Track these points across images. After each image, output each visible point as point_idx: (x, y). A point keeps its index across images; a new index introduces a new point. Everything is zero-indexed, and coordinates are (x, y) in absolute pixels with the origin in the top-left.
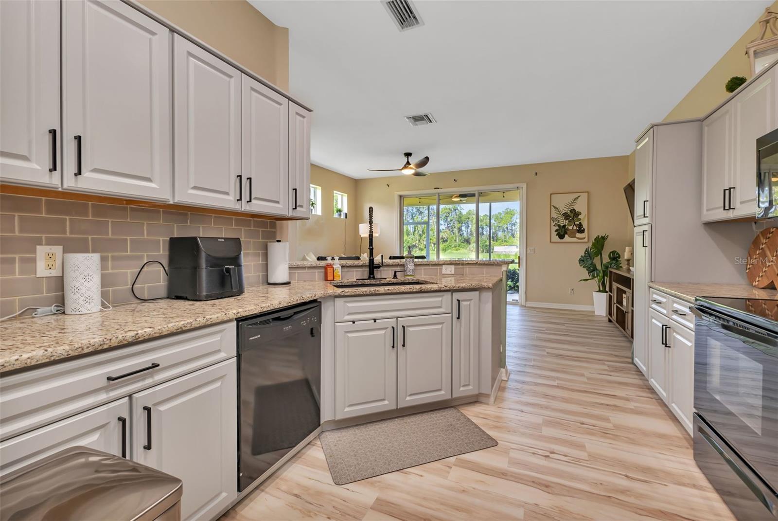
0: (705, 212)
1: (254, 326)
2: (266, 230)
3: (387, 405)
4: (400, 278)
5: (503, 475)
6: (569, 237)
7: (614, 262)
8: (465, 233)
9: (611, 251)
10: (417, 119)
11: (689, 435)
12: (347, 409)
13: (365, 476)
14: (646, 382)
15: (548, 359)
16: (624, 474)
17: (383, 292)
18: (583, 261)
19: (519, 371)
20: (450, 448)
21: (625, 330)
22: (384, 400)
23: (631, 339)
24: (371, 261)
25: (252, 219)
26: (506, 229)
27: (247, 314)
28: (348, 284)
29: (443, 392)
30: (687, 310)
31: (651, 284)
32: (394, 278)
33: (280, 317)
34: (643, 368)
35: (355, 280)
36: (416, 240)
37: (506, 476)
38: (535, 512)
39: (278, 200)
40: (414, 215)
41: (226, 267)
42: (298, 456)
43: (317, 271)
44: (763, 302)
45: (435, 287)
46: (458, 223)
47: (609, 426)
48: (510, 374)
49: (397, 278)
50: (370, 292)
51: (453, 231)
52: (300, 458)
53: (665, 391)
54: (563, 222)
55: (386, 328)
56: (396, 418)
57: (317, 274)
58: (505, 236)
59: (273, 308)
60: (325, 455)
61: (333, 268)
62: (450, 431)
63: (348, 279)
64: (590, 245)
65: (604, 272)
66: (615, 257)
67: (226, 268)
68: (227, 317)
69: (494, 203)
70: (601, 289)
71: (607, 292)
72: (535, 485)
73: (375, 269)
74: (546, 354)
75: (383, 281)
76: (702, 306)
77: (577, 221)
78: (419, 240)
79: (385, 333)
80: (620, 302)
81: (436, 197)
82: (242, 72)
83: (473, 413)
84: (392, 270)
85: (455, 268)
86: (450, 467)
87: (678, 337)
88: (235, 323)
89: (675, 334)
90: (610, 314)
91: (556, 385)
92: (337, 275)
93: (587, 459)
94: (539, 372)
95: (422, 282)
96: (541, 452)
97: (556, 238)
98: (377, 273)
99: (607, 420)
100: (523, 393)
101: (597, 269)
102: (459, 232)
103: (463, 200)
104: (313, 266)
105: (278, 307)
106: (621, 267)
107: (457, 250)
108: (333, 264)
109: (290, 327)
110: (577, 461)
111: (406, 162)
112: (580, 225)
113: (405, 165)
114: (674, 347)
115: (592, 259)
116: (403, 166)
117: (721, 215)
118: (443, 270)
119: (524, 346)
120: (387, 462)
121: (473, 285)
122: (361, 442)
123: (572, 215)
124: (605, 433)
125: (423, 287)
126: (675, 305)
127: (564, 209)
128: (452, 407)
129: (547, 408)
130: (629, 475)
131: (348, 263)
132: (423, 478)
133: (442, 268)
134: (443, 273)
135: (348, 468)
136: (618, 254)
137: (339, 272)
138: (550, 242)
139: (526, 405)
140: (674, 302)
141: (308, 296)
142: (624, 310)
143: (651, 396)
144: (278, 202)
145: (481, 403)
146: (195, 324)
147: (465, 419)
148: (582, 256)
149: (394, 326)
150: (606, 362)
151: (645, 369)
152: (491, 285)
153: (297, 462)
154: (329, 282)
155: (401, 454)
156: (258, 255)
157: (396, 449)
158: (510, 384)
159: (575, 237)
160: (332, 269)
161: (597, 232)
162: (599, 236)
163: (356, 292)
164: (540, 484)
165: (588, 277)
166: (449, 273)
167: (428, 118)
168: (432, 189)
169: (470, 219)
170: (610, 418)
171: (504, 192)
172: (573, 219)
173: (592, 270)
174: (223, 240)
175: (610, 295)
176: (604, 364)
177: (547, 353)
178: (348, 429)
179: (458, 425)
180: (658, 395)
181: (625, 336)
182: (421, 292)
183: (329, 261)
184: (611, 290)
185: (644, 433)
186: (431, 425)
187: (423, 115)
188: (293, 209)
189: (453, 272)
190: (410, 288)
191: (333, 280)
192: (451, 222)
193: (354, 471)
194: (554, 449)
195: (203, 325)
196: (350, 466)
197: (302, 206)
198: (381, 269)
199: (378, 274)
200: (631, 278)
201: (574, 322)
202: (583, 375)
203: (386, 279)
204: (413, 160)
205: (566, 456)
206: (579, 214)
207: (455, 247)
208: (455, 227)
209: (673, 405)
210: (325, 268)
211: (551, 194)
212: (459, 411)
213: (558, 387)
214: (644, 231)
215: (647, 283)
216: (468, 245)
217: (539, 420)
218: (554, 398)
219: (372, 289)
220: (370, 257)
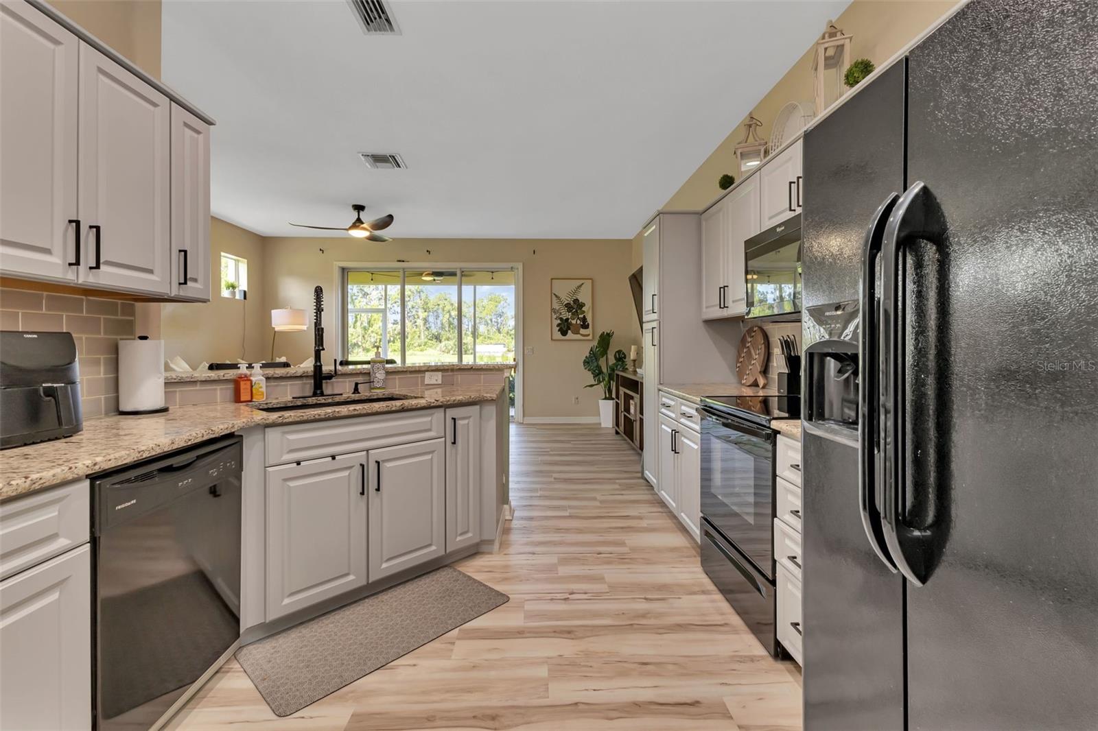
0: (704, 310)
1: (126, 485)
2: (117, 318)
3: (352, 581)
4: (364, 392)
5: (519, 633)
6: (572, 333)
7: (620, 363)
8: (433, 326)
9: (617, 350)
10: (378, 159)
11: (696, 542)
12: (286, 601)
13: (329, 690)
14: (656, 497)
15: (557, 486)
16: (643, 597)
17: (347, 413)
18: (588, 363)
19: (525, 506)
20: (451, 618)
21: (633, 442)
22: (347, 574)
23: (640, 452)
24: (318, 368)
25: (84, 297)
26: (489, 322)
27: (112, 464)
28: (278, 406)
29: (433, 548)
30: (694, 412)
31: (661, 387)
32: (354, 393)
33: (172, 465)
34: (653, 480)
35: (289, 398)
36: (359, 336)
37: (523, 634)
38: (559, 665)
39: (151, 268)
40: (354, 298)
41: (44, 385)
42: (198, 696)
43: (218, 387)
44: (750, 398)
45: (422, 402)
46: (423, 311)
47: (625, 550)
48: (514, 511)
49: (359, 393)
50: (325, 415)
51: (416, 322)
52: (204, 698)
53: (675, 502)
54: (566, 315)
55: (351, 467)
56: (365, 598)
57: (218, 392)
58: (488, 330)
59: (162, 451)
60: (252, 681)
61: (251, 381)
62: (447, 597)
63: (277, 398)
64: (595, 343)
65: (610, 375)
66: (621, 357)
67: (44, 388)
68: (73, 472)
69: (480, 287)
70: (607, 396)
71: (613, 399)
72: (557, 635)
73: (324, 381)
74: (553, 480)
75: (337, 399)
76: (706, 406)
77: (581, 314)
78: (363, 336)
79: (349, 475)
80: (627, 410)
81: (401, 274)
82: (80, 37)
83: (474, 569)
84: (349, 381)
85: (442, 376)
86: (454, 643)
87: (686, 441)
88: (87, 483)
89: (683, 438)
90: (617, 425)
91: (568, 514)
92: (259, 392)
93: (607, 591)
94: (547, 503)
95: (398, 397)
96: (559, 596)
97: (558, 335)
98: (327, 386)
99: (623, 544)
100: (533, 531)
101: (603, 373)
102: (425, 324)
103: (438, 280)
104: (212, 379)
105: (170, 449)
106: (627, 369)
107: (422, 350)
108: (251, 375)
109: (190, 480)
110: (597, 596)
111: (355, 219)
112: (584, 319)
113: (354, 223)
114: (683, 452)
115: (597, 360)
116: (351, 224)
117: (717, 313)
118: (426, 380)
119: (527, 474)
120: (361, 661)
121: (472, 397)
122: (314, 645)
123: (575, 307)
124: (622, 559)
125: (407, 403)
126: (683, 408)
127: (567, 299)
128: (446, 566)
129: (561, 543)
130: (647, 597)
131: (277, 372)
132: (416, 667)
133: (424, 377)
134: (426, 383)
135: (299, 688)
136: (624, 354)
137: (261, 387)
138: (552, 339)
139: (537, 545)
140: (682, 404)
141: (221, 427)
142: (632, 419)
143: (660, 510)
144: (151, 272)
145: (482, 553)
146: (7, 492)
147: (465, 577)
148: (586, 357)
149: (363, 463)
150: (617, 481)
151: (655, 481)
152: (494, 396)
153: (199, 706)
154: (244, 404)
155: (381, 645)
156: (97, 362)
157: (373, 641)
158: (515, 524)
159: (578, 333)
160: (249, 382)
161: (602, 328)
162: (604, 333)
163: (302, 416)
164: (562, 632)
165: (593, 383)
166: (436, 383)
167: (396, 161)
168: (394, 261)
169: (441, 306)
170: (626, 541)
171: (492, 272)
172: (576, 311)
173: (597, 373)
174: (35, 336)
175: (616, 402)
176: (615, 483)
177: (555, 479)
178: (289, 632)
179: (457, 587)
180: (668, 507)
181: (634, 449)
182: (403, 410)
183: (243, 369)
184: (617, 397)
185: (659, 550)
186: (419, 597)
187: (388, 155)
188: (180, 284)
189: (440, 382)
190: (387, 406)
191: (251, 401)
192: (412, 310)
193: (309, 689)
194: (573, 589)
195: (24, 491)
196: (302, 683)
197: (195, 280)
198: (334, 380)
199: (328, 388)
200: (637, 382)
201: (581, 438)
202: (595, 499)
203: (342, 394)
204: (368, 217)
205: (586, 593)
206: (583, 305)
207: (420, 346)
208: (418, 318)
209: (682, 514)
210: (236, 382)
211: (552, 279)
212: (455, 570)
213: (570, 517)
214: (653, 328)
215: (656, 386)
216: (438, 342)
217: (554, 560)
218: (567, 530)
219: (329, 410)
220: (316, 362)
